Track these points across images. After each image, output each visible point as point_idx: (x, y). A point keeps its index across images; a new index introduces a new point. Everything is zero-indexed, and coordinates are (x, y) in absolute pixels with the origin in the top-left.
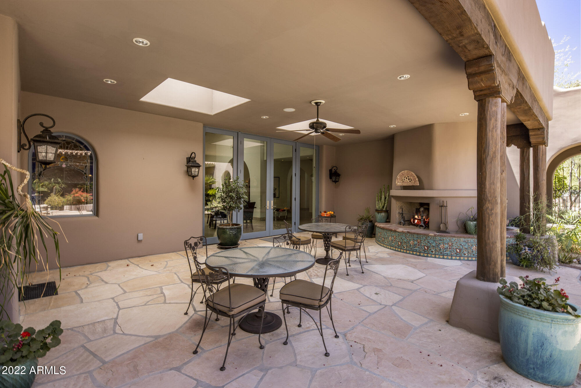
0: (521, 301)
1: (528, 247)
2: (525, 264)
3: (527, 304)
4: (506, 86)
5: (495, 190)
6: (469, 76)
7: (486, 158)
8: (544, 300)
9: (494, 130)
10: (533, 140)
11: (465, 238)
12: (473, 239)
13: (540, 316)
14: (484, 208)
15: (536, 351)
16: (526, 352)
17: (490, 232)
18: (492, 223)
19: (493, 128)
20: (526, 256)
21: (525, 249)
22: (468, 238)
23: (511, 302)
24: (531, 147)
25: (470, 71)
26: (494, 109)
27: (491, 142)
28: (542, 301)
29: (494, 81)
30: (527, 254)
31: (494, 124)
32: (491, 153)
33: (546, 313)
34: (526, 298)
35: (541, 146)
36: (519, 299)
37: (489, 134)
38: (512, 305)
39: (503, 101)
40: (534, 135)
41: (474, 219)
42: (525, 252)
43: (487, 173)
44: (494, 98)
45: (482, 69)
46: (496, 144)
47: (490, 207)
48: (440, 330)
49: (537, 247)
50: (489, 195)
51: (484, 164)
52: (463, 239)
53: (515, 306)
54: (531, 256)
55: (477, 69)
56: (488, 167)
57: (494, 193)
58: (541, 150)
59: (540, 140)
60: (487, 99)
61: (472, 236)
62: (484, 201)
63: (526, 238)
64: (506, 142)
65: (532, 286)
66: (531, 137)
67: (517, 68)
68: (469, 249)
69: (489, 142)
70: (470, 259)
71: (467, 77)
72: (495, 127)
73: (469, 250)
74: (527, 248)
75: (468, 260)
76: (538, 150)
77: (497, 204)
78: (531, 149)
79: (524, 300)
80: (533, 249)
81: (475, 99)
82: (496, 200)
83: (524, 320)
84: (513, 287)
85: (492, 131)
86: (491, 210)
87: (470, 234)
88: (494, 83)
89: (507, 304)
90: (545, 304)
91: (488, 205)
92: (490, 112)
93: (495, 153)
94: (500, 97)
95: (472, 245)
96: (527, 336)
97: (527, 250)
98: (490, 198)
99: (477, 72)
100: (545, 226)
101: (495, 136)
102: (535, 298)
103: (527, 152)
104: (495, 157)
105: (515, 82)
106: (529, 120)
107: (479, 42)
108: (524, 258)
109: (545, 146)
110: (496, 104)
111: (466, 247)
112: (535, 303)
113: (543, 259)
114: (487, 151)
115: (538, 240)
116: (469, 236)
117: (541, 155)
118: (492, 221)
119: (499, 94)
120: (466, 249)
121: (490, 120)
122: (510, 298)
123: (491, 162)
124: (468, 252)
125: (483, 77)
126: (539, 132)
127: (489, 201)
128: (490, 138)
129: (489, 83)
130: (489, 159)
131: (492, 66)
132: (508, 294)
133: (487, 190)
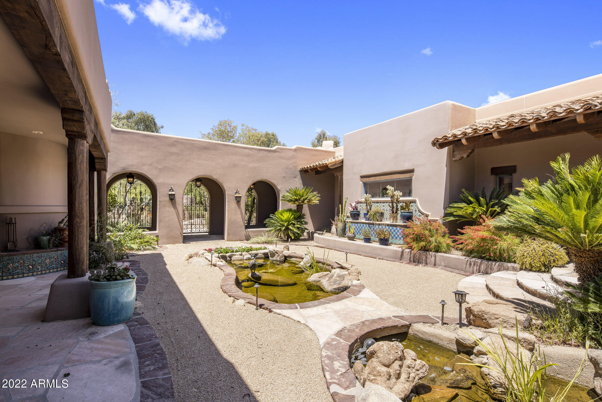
0: (105, 280)
1: (95, 251)
2: (94, 265)
3: (108, 280)
4: (89, 132)
5: (82, 209)
6: (64, 119)
7: (76, 184)
8: (117, 275)
9: (82, 164)
10: (97, 166)
11: (38, 253)
12: (47, 253)
13: (115, 284)
14: (75, 222)
15: (114, 306)
16: (109, 310)
17: (79, 240)
18: (80, 233)
19: (81, 162)
20: (95, 259)
21: (93, 254)
22: (41, 253)
23: (99, 282)
24: (96, 171)
25: (65, 116)
26: (81, 148)
27: (79, 172)
28: (117, 276)
29: (84, 129)
30: (95, 257)
31: (82, 159)
32: (79, 180)
33: (119, 281)
34: (107, 277)
35: (103, 172)
36: (103, 279)
37: (78, 166)
38: (100, 283)
39: (87, 142)
40: (99, 163)
41: (47, 233)
42: (94, 256)
43: (77, 195)
44: (82, 140)
45: (75, 118)
46: (83, 174)
47: (79, 222)
48: (39, 329)
49: (102, 251)
50: (78, 212)
51: (74, 188)
52: (36, 254)
53: (102, 283)
54: (98, 258)
55: (71, 117)
56: (77, 190)
57: (82, 210)
58: (103, 175)
59: (103, 167)
60: (76, 139)
61: (46, 250)
62: (74, 216)
63: (93, 245)
64: (88, 172)
65: (110, 269)
66: (96, 164)
67: (94, 118)
68: (42, 263)
69: (78, 172)
70: (43, 272)
71: (62, 119)
72: (82, 161)
73: (43, 265)
74: (94, 253)
75: (42, 274)
76: (100, 174)
77: (84, 218)
78: (96, 173)
79: (106, 279)
80: (99, 253)
81: (66, 136)
82: (83, 216)
83: (107, 290)
84: (99, 273)
85: (80, 164)
86: (80, 223)
87: (43, 248)
88: (84, 131)
89: (96, 284)
90: (118, 277)
91: (77, 220)
92: (78, 149)
93: (82, 181)
94: (86, 140)
95: (46, 259)
96: (109, 299)
97: (95, 255)
98: (79, 215)
99: (71, 119)
100: (106, 234)
101: (82, 169)
102: (113, 276)
103: (92, 174)
104: (83, 184)
105: (93, 128)
106: (96, 152)
107: (77, 102)
108: (93, 261)
109: (106, 172)
110: (83, 145)
111: (39, 262)
112: (113, 278)
113: (106, 259)
114: (76, 179)
115: (103, 245)
116: (43, 250)
117: (103, 179)
118: (81, 231)
119: (86, 138)
120: (40, 263)
121: (79, 155)
122: (98, 280)
123: (80, 187)
124: (42, 266)
125: (76, 124)
126: (102, 161)
127: (78, 216)
128: (79, 169)
129: (79, 130)
130: (78, 185)
131: (83, 119)
132: (96, 278)
133: (77, 208)
